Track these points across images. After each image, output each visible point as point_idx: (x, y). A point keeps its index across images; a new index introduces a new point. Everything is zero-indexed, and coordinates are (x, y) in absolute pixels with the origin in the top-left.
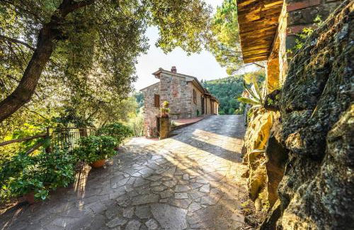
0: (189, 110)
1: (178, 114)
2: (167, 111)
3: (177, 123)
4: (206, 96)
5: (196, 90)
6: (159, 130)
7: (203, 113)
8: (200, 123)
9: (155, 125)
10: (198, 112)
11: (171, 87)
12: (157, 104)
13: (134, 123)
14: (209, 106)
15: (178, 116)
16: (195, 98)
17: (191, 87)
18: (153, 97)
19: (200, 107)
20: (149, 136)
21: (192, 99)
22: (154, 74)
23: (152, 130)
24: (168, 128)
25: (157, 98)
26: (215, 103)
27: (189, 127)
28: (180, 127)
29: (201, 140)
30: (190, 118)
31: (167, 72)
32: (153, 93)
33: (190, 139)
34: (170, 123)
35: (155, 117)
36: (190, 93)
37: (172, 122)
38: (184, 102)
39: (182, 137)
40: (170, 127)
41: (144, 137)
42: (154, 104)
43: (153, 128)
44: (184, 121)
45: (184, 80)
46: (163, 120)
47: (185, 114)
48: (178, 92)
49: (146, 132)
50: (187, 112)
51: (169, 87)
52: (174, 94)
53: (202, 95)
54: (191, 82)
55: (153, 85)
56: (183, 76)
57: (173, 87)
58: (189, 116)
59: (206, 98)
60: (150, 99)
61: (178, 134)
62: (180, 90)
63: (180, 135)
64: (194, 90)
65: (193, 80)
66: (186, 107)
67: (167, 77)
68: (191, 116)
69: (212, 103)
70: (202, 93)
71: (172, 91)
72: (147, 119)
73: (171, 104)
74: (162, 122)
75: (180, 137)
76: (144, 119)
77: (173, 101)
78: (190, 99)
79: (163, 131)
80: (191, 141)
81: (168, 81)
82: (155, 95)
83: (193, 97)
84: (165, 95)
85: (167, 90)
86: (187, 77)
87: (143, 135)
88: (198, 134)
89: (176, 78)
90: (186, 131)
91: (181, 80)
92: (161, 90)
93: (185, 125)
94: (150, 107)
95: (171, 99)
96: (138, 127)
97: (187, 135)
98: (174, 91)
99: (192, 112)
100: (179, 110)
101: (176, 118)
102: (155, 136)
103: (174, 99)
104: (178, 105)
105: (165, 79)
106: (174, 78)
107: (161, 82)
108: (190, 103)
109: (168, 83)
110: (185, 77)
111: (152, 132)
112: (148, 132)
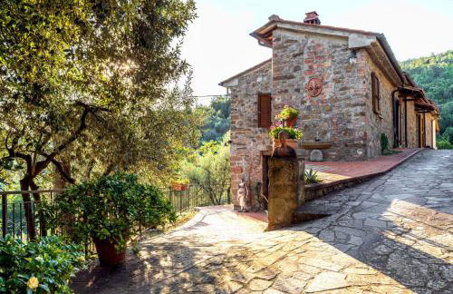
0: (358, 134)
1: (324, 148)
2: (292, 136)
3: (325, 176)
4: (404, 93)
5: (377, 73)
8: (397, 174)
9: (258, 176)
10: (384, 139)
11: (305, 67)
12: (264, 119)
14: (412, 124)
15: (326, 151)
16: (376, 98)
17: (362, 61)
18: (255, 99)
19: (390, 126)
20: (242, 204)
21: (369, 103)
22: (256, 34)
23: (251, 190)
24: (296, 190)
25: (265, 103)
26: (428, 117)
27: (365, 190)
28: (333, 189)
29: (425, 248)
30: (363, 159)
31: (293, 27)
32: (254, 91)
33: (380, 239)
34: (300, 173)
35: (259, 154)
36: (362, 82)
37: (309, 171)
38: (344, 110)
39: (344, 230)
40: (302, 189)
41: (232, 205)
42: (256, 118)
43: (254, 185)
44: (346, 167)
45: (345, 43)
46: (277, 164)
47: (346, 146)
48: (326, 80)
49: (235, 193)
50: (353, 140)
51: (297, 69)
52: (311, 89)
53: (394, 92)
54: (365, 49)
55: (256, 67)
56: (341, 34)
57: (311, 67)
58: (361, 153)
59: (405, 101)
60: (246, 105)
61: (330, 215)
62: (329, 74)
63: (337, 221)
64: (373, 75)
65: (373, 44)
66: (350, 126)
67: (292, 41)
68: (366, 153)
69: (422, 117)
70: (394, 85)
71: (307, 80)
72: (239, 159)
73: (305, 117)
74: (276, 171)
75: (336, 229)
76: (232, 158)
77: (308, 108)
78: (362, 100)
79: (276, 200)
80: (385, 251)
81: (296, 52)
82: (261, 96)
83: (371, 95)
84: (286, 91)
85: (292, 77)
86: (351, 36)
87: (229, 202)
88: (405, 220)
89: (318, 40)
90: (357, 203)
91: (334, 47)
92: (275, 79)
93: (351, 180)
94: (245, 127)
95: (303, 102)
96: (218, 180)
97: (364, 221)
98: (311, 79)
99: (369, 141)
100: (329, 135)
101: (320, 157)
102: (258, 206)
103: (311, 101)
104: (326, 120)
105: (287, 47)
106: (313, 42)
107: (275, 55)
108: (363, 114)
109: (295, 56)
110: (347, 34)
111: (250, 196)
112: (240, 193)
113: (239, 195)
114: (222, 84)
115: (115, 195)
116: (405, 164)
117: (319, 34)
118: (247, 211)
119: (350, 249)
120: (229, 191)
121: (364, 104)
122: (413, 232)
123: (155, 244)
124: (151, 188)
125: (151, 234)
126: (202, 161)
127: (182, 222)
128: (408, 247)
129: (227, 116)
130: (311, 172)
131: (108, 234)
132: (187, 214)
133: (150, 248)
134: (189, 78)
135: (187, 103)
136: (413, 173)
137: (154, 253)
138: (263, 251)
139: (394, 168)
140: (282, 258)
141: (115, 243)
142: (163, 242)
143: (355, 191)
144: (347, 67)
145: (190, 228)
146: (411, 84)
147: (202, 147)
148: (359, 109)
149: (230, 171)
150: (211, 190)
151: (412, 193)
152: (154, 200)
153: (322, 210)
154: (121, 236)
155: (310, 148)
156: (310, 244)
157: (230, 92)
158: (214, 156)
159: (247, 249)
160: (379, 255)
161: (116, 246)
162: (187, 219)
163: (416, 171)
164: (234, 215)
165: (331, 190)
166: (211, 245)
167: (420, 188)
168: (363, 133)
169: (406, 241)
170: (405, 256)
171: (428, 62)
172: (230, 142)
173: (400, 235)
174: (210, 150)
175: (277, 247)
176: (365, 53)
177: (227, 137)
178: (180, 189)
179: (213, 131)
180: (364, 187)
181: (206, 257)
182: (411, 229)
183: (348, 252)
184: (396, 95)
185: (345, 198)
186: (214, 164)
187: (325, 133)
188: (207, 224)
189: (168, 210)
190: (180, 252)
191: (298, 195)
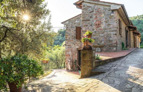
0: (114, 42)
1: (101, 47)
2: (90, 41)
3: (103, 57)
6: (80, 64)
7: (127, 46)
8: (129, 56)
9: (76, 58)
10: (123, 44)
11: (94, 17)
12: (78, 36)
13: (56, 55)
14: (132, 39)
16: (120, 29)
17: (116, 15)
18: (75, 29)
19: (125, 40)
20: (69, 68)
21: (118, 30)
22: (75, 4)
23: (73, 63)
24: (92, 62)
25: (78, 30)
26: (137, 37)
27: (118, 63)
28: (106, 62)
30: (116, 51)
32: (75, 26)
33: (127, 82)
34: (94, 56)
35: (76, 49)
36: (116, 22)
37: (96, 56)
38: (109, 33)
39: (112, 78)
40: (94, 62)
41: (66, 69)
42: (75, 36)
43: (74, 61)
44: (110, 54)
45: (109, 8)
46: (85, 52)
47: (110, 46)
48: (102, 22)
49: (67, 64)
50: (112, 44)
51: (91, 17)
52: (96, 25)
53: (126, 27)
54: (117, 10)
55: (75, 17)
56: (108, 4)
57: (96, 17)
58: (115, 49)
59: (130, 30)
60: (72, 31)
61: (106, 72)
62: (103, 19)
63: (109, 74)
64: (119, 20)
65: (120, 8)
66: (111, 39)
67: (89, 7)
68: (117, 49)
69: (135, 37)
70: (126, 25)
71: (95, 22)
72: (68, 51)
73: (94, 35)
74: (84, 55)
75: (109, 78)
76: (66, 51)
77: (95, 32)
78: (115, 29)
79: (84, 66)
80: (130, 87)
81: (91, 11)
82: (77, 28)
83: (118, 28)
84: (87, 25)
85: (89, 20)
86: (112, 5)
87: (64, 67)
88: (135, 74)
89: (99, 6)
90: (115, 68)
91: (105, 9)
92: (83, 21)
93: (112, 59)
94: (71, 39)
95: (93, 30)
96: (60, 59)
97: (119, 74)
98: (97, 21)
99: (118, 44)
100: (103, 42)
101: (100, 50)
102: (76, 69)
103: (96, 29)
104: (102, 37)
105: (87, 9)
106: (97, 7)
107: (83, 12)
108: (116, 34)
109: (90, 12)
110: (110, 4)
111: (73, 65)
112: (69, 64)
113: (68, 65)
114: (62, 23)
115: (17, 63)
116: (131, 53)
117: (100, 4)
118: (71, 71)
119: (115, 86)
120: (64, 63)
121: (116, 31)
122: (139, 79)
123: (35, 84)
124: (33, 61)
125: (34, 80)
126: (54, 52)
127: (46, 75)
128: (139, 85)
129: (64, 36)
130: (97, 56)
131: (14, 80)
132: (48, 72)
133: (33, 86)
134: (50, 18)
135: (49, 28)
136: (135, 56)
137: (34, 88)
138: (80, 87)
139: (128, 54)
140: (88, 90)
141: (17, 84)
142: (38, 83)
143: (114, 63)
144: (110, 17)
145: (49, 77)
146: (132, 25)
147: (54, 47)
148: (114, 33)
149: (65, 56)
150: (57, 63)
151: (136, 64)
152: (34, 66)
153: (102, 70)
154: (19, 81)
155: (96, 47)
156: (99, 84)
157: (65, 26)
158: (59, 50)
159: (73, 86)
160: (128, 88)
161: (17, 85)
162: (48, 74)
163: (136, 56)
164: (66, 72)
165: (105, 62)
166: (58, 84)
167: (139, 62)
168: (116, 41)
169: (137, 82)
170: (139, 89)
171: (136, 18)
172: (65, 45)
173: (135, 80)
174: (57, 48)
175: (86, 85)
176: (117, 12)
177: (64, 43)
178: (46, 62)
179: (59, 42)
180: (118, 61)
181: (56, 90)
182: (138, 78)
183: (115, 87)
184: (127, 28)
185: (111, 66)
186: (59, 53)
187: (101, 41)
188: (56, 76)
189: (40, 70)
190: (45, 88)
191: (93, 64)
